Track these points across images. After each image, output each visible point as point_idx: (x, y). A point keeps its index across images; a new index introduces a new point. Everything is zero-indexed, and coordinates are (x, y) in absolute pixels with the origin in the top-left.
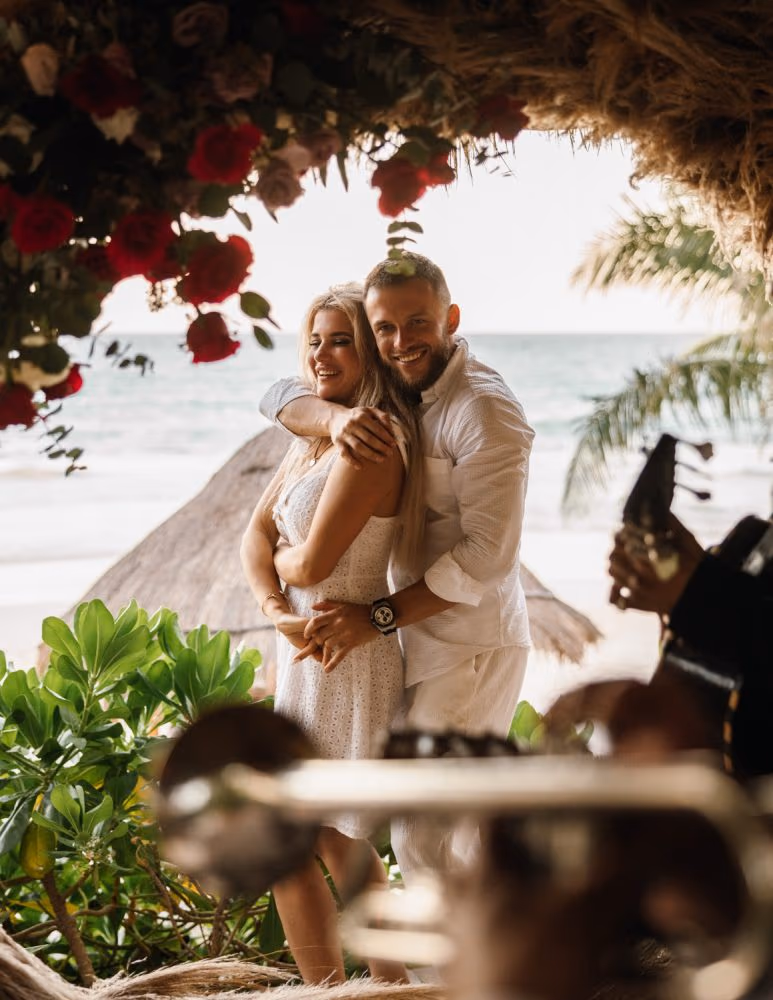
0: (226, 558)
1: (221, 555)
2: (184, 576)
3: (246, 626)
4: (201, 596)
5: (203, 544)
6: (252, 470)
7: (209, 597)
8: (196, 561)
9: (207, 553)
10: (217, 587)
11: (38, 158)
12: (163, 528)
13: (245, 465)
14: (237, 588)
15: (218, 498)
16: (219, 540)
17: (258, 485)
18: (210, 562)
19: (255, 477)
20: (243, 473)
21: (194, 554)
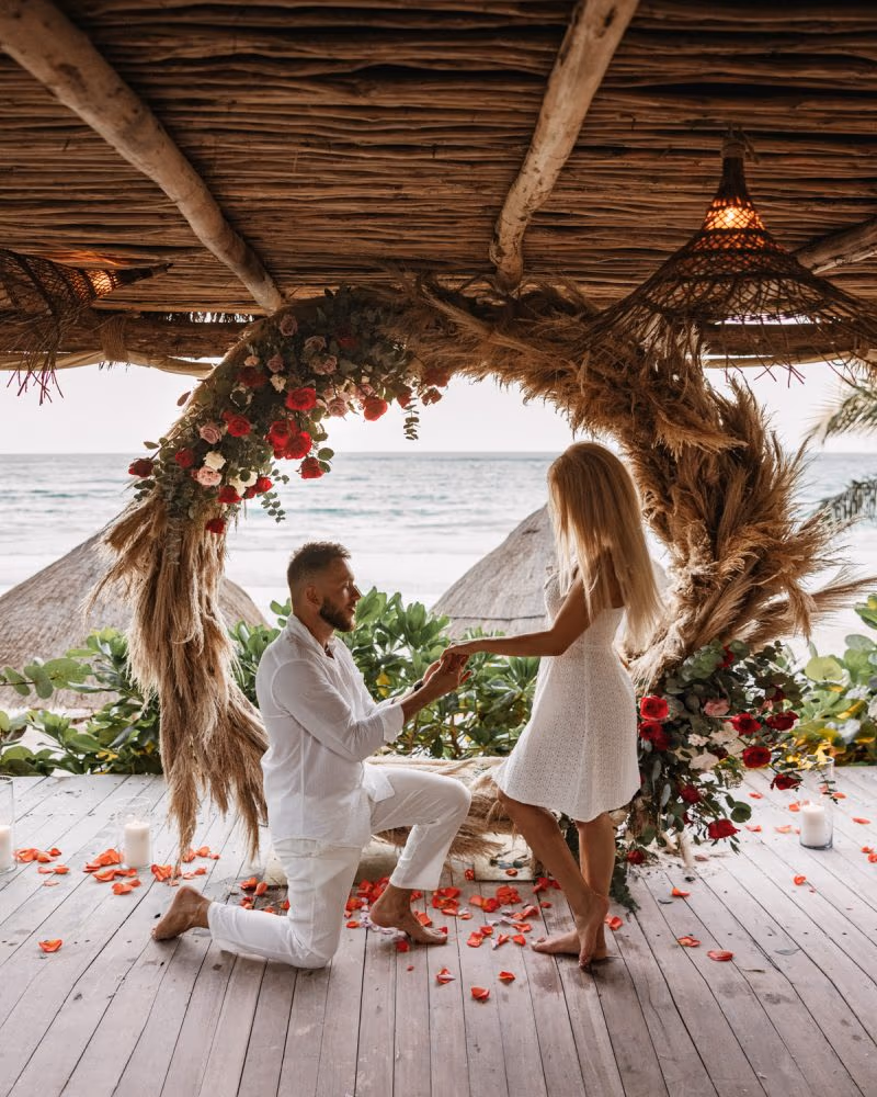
0: (508, 580)
1: (505, 578)
2: (485, 588)
3: (513, 616)
4: (493, 599)
5: (498, 572)
6: (528, 532)
7: (497, 600)
8: (493, 580)
9: (499, 577)
10: (501, 594)
11: (249, 397)
12: (479, 565)
13: (525, 529)
14: (512, 595)
15: (508, 548)
16: (506, 570)
17: (531, 540)
18: (500, 581)
19: (530, 535)
20: (524, 534)
21: (493, 577)
